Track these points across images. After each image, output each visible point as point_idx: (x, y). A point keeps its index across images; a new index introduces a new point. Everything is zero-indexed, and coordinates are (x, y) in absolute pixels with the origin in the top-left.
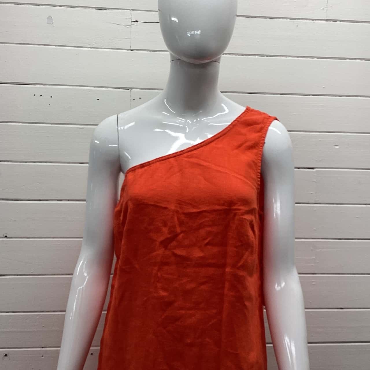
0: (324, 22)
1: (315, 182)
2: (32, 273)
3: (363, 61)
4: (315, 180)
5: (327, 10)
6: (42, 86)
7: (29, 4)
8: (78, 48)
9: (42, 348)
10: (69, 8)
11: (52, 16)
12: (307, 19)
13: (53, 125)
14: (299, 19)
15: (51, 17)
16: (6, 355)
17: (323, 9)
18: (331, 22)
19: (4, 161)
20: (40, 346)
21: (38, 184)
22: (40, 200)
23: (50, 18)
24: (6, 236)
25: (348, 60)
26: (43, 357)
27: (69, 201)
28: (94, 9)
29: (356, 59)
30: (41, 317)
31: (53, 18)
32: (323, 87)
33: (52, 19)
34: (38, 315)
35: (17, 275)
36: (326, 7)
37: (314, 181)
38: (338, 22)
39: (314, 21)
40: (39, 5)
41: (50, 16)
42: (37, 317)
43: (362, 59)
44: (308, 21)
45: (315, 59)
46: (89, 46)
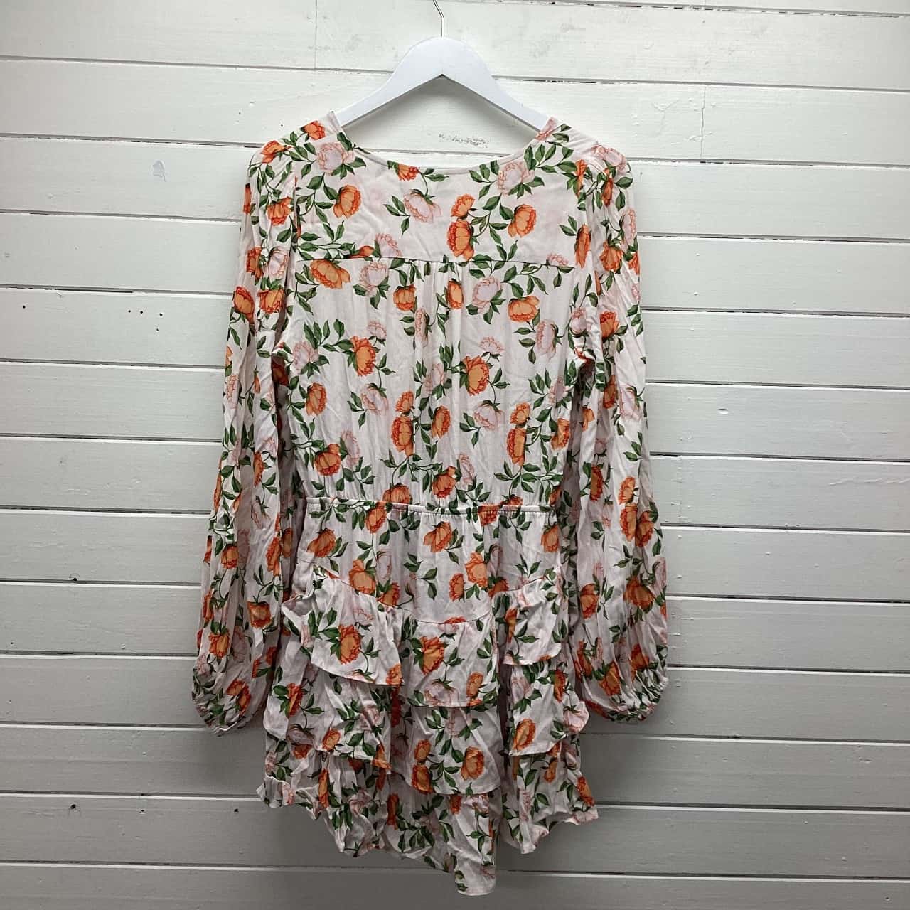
0: (698, 164)
1: (681, 482)
2: (122, 651)
3: (779, 241)
4: (680, 478)
5: (702, 140)
6: (144, 294)
7: (119, 139)
8: (213, 222)
9: (143, 795)
10: (195, 146)
11: (162, 161)
12: (661, 160)
13: (163, 369)
14: (646, 159)
15: (161, 163)
16: (74, 807)
17: (693, 139)
18: (712, 164)
19: (73, 437)
20: (139, 792)
21: (134, 480)
22: (139, 512)
23: (158, 165)
24: (75, 580)
25: (745, 240)
26: (143, 813)
27: (193, 513)
28: (242, 146)
29: (762, 237)
30: (139, 735)
31: (164, 166)
32: (696, 293)
33: (163, 168)
34: (134, 731)
35: (96, 654)
36: (701, 134)
37: (677, 481)
38: (726, 164)
39: (677, 163)
40: (138, 140)
41: (159, 162)
42: (133, 736)
43: (775, 238)
44: (663, 163)
45: (679, 238)
46: (233, 218)
